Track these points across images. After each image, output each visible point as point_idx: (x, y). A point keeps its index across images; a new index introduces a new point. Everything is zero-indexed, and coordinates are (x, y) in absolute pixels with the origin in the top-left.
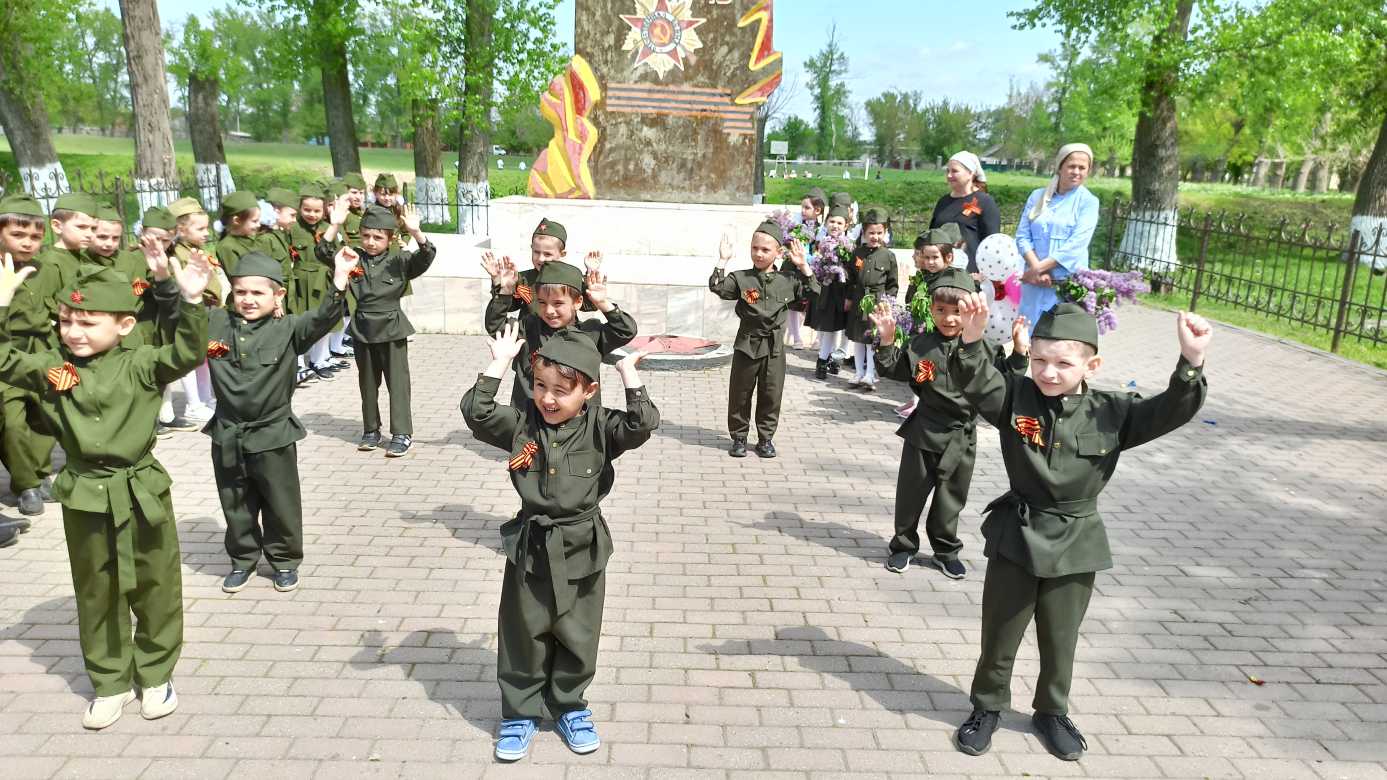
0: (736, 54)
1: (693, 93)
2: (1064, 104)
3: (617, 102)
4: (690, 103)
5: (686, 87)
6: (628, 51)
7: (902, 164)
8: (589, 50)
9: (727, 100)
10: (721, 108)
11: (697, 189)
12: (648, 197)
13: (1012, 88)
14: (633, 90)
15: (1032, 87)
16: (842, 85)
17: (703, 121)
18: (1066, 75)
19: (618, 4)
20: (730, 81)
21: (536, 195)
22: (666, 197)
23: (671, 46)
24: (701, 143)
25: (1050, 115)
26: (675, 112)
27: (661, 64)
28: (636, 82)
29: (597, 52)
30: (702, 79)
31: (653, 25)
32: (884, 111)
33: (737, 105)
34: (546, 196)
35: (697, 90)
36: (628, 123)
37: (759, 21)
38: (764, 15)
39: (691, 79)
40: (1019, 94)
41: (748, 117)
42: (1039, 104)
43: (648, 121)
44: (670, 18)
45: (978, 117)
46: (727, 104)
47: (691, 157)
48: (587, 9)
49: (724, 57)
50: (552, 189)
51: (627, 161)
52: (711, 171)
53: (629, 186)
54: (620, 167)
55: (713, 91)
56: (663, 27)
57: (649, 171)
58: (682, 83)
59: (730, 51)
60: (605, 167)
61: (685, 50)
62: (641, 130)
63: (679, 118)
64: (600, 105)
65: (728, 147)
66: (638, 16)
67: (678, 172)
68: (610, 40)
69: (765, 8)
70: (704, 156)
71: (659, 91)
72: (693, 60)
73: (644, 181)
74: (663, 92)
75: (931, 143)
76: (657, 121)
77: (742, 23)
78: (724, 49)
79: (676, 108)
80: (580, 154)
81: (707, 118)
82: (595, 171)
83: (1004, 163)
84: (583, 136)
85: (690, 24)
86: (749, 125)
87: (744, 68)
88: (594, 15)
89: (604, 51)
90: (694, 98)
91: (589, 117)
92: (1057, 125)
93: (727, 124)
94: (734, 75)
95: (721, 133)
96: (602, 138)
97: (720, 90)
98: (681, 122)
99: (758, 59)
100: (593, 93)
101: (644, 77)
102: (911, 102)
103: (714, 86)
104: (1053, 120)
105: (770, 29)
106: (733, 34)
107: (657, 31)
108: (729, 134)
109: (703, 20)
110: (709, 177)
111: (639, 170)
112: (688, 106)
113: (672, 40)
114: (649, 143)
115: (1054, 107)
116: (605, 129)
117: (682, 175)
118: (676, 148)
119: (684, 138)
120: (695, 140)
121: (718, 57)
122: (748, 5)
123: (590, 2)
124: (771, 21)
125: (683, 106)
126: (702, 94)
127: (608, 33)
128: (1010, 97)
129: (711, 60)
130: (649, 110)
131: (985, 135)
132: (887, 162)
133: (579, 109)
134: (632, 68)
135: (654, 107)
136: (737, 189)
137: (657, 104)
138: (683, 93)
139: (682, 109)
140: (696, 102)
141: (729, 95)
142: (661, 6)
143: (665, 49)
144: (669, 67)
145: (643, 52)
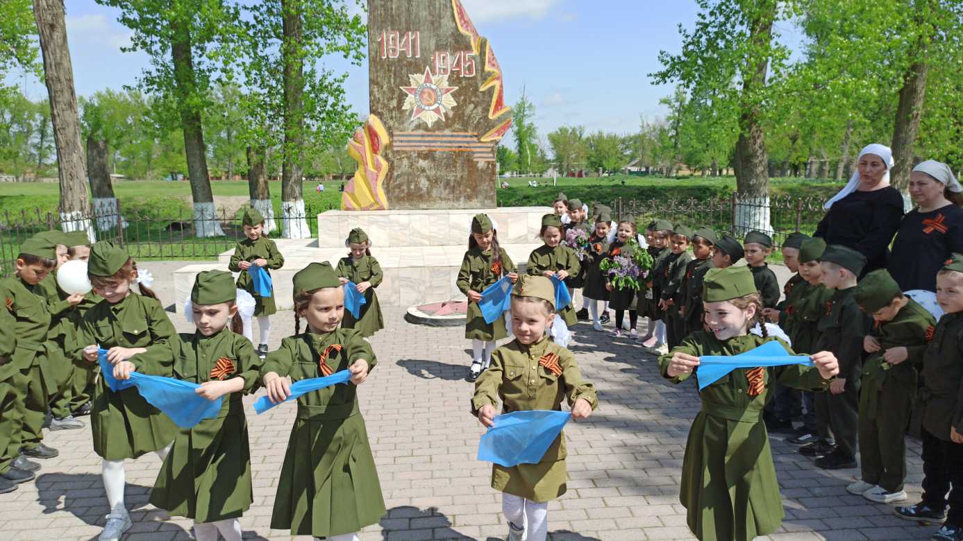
0: (480, 109)
1: (452, 136)
2: (679, 130)
3: (400, 144)
4: (450, 142)
5: (447, 132)
6: (407, 110)
7: (576, 174)
8: (380, 110)
9: (475, 139)
10: (472, 145)
11: (458, 199)
12: (425, 206)
13: (643, 122)
14: (410, 136)
15: (657, 120)
16: (532, 124)
17: (459, 154)
18: (679, 111)
19: (398, 80)
20: (476, 127)
21: (348, 209)
22: (437, 206)
23: (436, 106)
24: (459, 169)
25: (671, 137)
26: (440, 149)
27: (430, 118)
28: (413, 130)
29: (385, 111)
30: (458, 126)
31: (422, 92)
32: (562, 140)
33: (482, 142)
34: (354, 210)
35: (455, 134)
36: (408, 158)
37: (493, 87)
38: (497, 83)
39: (451, 126)
40: (648, 125)
41: (490, 150)
42: (663, 131)
43: (422, 156)
44: (434, 87)
45: (623, 141)
46: (474, 142)
47: (452, 179)
48: (377, 84)
49: (472, 111)
50: (359, 204)
51: (409, 183)
52: (467, 187)
53: (412, 200)
54: (405, 187)
55: (466, 134)
56: (429, 94)
57: (425, 189)
58: (444, 130)
59: (475, 107)
60: (394, 188)
61: (445, 108)
62: (418, 162)
63: (443, 153)
64: (389, 146)
65: (477, 170)
66: (412, 87)
67: (445, 189)
68: (394, 103)
69: (497, 79)
70: (462, 177)
71: (428, 136)
72: (451, 114)
73: (421, 196)
74: (432, 136)
75: (593, 159)
76: (429, 155)
77: (482, 89)
78: (472, 106)
79: (441, 146)
80: (376, 180)
81: (463, 152)
82: (388, 191)
83: (644, 170)
84: (378, 167)
85: (448, 91)
86: (491, 155)
87: (486, 118)
88: (382, 88)
89: (390, 111)
90: (453, 139)
91: (382, 155)
92: (676, 144)
93: (476, 155)
94: (479, 123)
95: (472, 161)
96: (391, 169)
97: (470, 133)
98: (445, 155)
99: (494, 112)
100: (384, 138)
101: (418, 127)
102: (578, 133)
103: (467, 131)
104: (673, 140)
105: (501, 92)
106: (476, 96)
107: (425, 96)
108: (477, 162)
109: (457, 88)
110: (465, 191)
111: (418, 189)
112: (449, 145)
113: (435, 102)
114: (423, 171)
115: (673, 133)
116: (393, 162)
117: (447, 191)
118: (442, 173)
119: (448, 166)
120: (455, 167)
121: (468, 111)
122: (485, 77)
123: (379, 79)
124: (501, 86)
125: (445, 144)
126: (458, 136)
127: (392, 99)
128: (643, 127)
129: (463, 114)
130: (423, 148)
131: (628, 152)
132: (565, 174)
133: (375, 150)
134: (409, 122)
135: (426, 146)
136: (486, 198)
137: (428, 144)
138: (445, 136)
139: (445, 147)
140: (454, 142)
141: (476, 136)
142: (428, 80)
143: (431, 108)
144: (435, 119)
145: (417, 110)
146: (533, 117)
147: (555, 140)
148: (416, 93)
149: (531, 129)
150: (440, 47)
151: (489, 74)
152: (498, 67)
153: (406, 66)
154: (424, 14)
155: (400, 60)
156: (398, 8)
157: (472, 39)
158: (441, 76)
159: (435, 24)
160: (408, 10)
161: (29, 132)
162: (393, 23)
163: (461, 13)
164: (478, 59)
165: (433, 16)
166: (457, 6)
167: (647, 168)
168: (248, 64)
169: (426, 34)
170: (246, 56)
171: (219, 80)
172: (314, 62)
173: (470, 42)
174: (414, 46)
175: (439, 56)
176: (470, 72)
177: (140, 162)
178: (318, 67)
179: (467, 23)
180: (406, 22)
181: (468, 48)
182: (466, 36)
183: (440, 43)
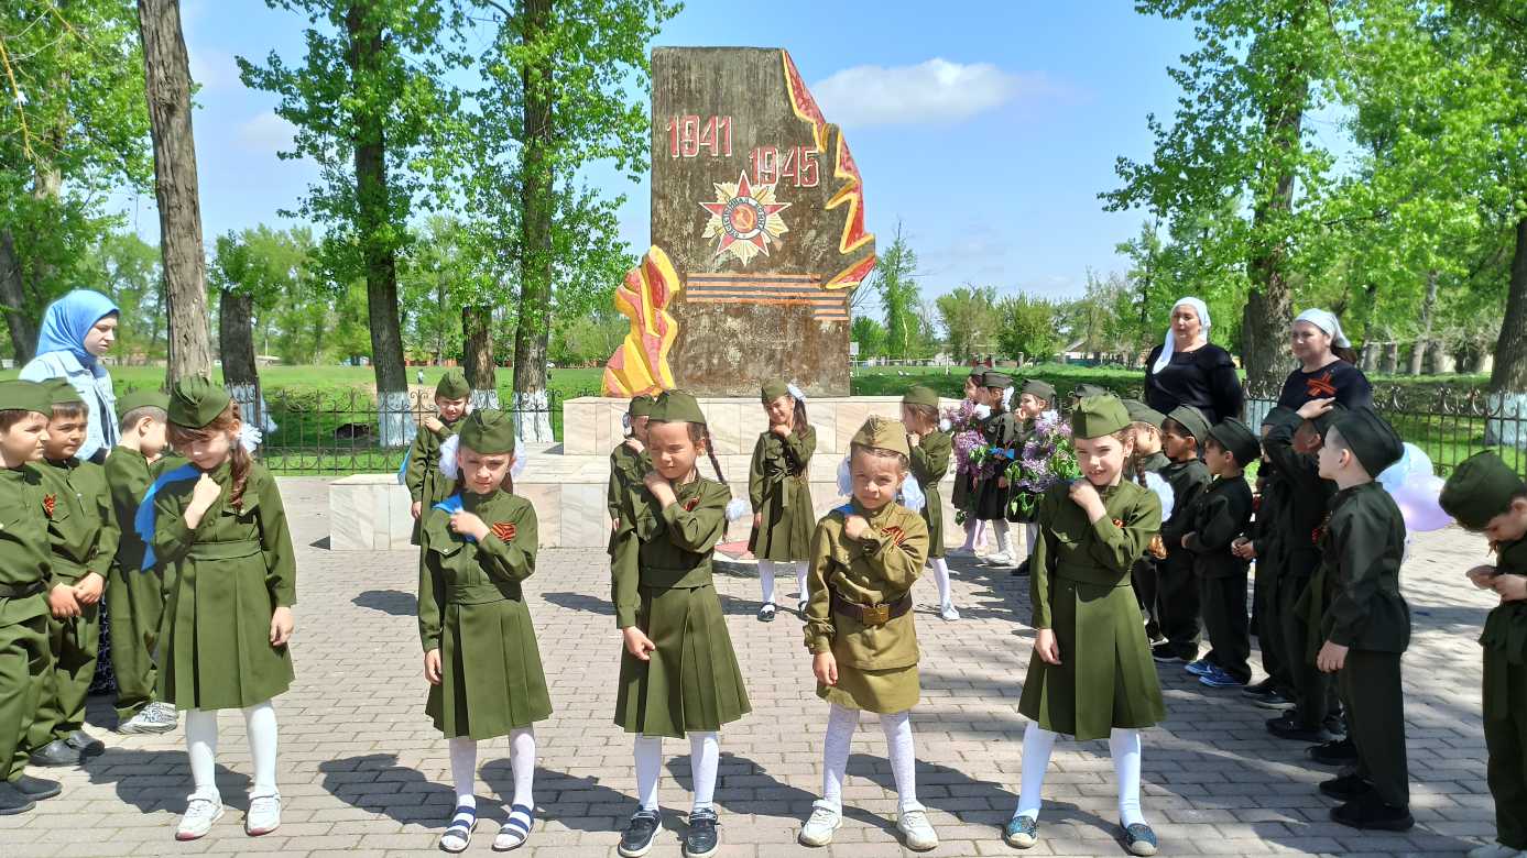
0: (825, 238)
1: (780, 280)
2: (1149, 294)
3: (698, 292)
4: (777, 290)
5: (772, 274)
6: (710, 238)
8: (666, 239)
9: (817, 285)
10: (812, 295)
12: (735, 393)
13: (1090, 280)
14: (714, 279)
15: (1112, 278)
16: (911, 283)
17: (792, 308)
18: (1149, 264)
19: (696, 191)
20: (819, 267)
21: (611, 395)
23: (756, 231)
24: (790, 332)
25: (1136, 305)
26: (761, 301)
27: (745, 250)
28: (718, 271)
29: (675, 241)
30: (789, 265)
31: (735, 211)
32: (958, 310)
33: (828, 291)
34: (622, 395)
35: (785, 276)
36: (710, 314)
37: (848, 203)
38: (853, 197)
39: (778, 265)
40: (1099, 286)
41: (841, 302)
42: (1122, 295)
43: (732, 311)
44: (753, 203)
45: (1058, 312)
46: (818, 291)
47: (780, 348)
48: (664, 197)
49: (812, 241)
50: (629, 387)
51: (710, 354)
52: (802, 361)
53: (715, 379)
54: (703, 361)
55: (802, 277)
56: (745, 213)
57: (735, 364)
58: (767, 270)
59: (818, 235)
60: (685, 362)
61: (770, 235)
62: (725, 322)
63: (766, 306)
64: (680, 296)
65: (820, 334)
66: (719, 202)
67: (767, 365)
68: (690, 227)
69: (854, 190)
70: (794, 346)
71: (743, 280)
72: (779, 245)
73: (728, 375)
74: (748, 280)
75: (1010, 338)
76: (742, 311)
77: (829, 206)
78: (813, 233)
79: (761, 297)
80: (659, 349)
81: (796, 306)
82: (676, 368)
83: (1091, 356)
84: (661, 329)
85: (774, 208)
86: (843, 311)
87: (835, 251)
88: (671, 205)
90: (783, 285)
91: (668, 311)
92: (1144, 315)
93: (818, 311)
94: (823, 259)
95: (812, 321)
96: (683, 331)
97: (808, 277)
98: (768, 311)
99: (848, 243)
100: (672, 283)
101: (726, 266)
102: (985, 297)
103: (803, 273)
104: (1139, 310)
105: (860, 209)
106: (821, 217)
107: (740, 217)
108: (821, 322)
109: (789, 204)
110: (800, 368)
111: (724, 363)
112: (776, 294)
113: (755, 225)
114: (733, 334)
115: (1139, 298)
116: (685, 321)
118: (764, 339)
119: (772, 328)
120: (784, 329)
121: (806, 242)
122: (836, 186)
123: (667, 190)
124: (861, 202)
125: (768, 293)
126: (790, 280)
127: (687, 221)
128: (1090, 288)
129: (799, 246)
130: (734, 300)
131: (1065, 330)
132: (964, 361)
133: (657, 302)
134: (713, 256)
135: (739, 296)
136: (832, 380)
137: (741, 293)
138: (770, 280)
139: (769, 297)
140: (783, 290)
141: (818, 280)
142: (744, 191)
143: (749, 235)
144: (753, 253)
145: (725, 239)
146: (912, 272)
147: (948, 309)
148: (725, 213)
149: (910, 290)
150: (763, 141)
151: (842, 182)
152: (856, 172)
153: (710, 170)
154: (740, 88)
155: (700, 161)
156: (700, 80)
157: (815, 127)
158: (764, 186)
159: (757, 105)
160: (716, 83)
161: (141, 291)
162: (690, 105)
163: (798, 88)
164: (824, 160)
165: (754, 92)
166: (792, 76)
167: (1097, 355)
168: (470, 177)
169: (743, 119)
170: (467, 165)
171: (425, 203)
172: (571, 174)
173: (811, 133)
174: (722, 139)
175: (763, 153)
176: (811, 180)
177: (305, 336)
178: (577, 182)
179: (807, 103)
180: (712, 103)
181: (808, 141)
182: (805, 123)
183: (763, 135)
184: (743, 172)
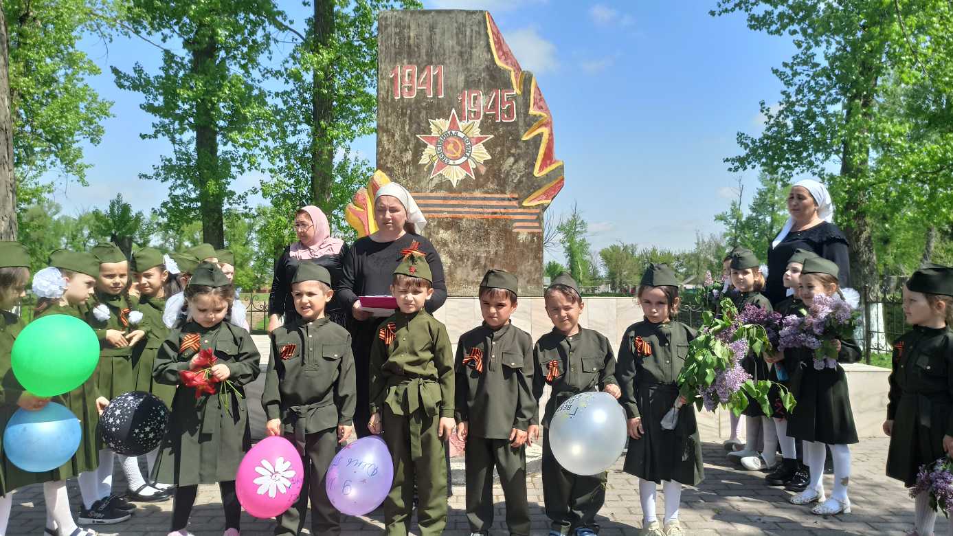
0: (522, 164)
1: (484, 199)
4: (481, 207)
5: (478, 194)
6: (425, 165)
8: (389, 165)
9: (515, 203)
10: (510, 211)
14: (430, 198)
17: (495, 222)
19: (414, 126)
20: (517, 187)
22: (461, 292)
23: (464, 159)
24: (493, 242)
26: (468, 216)
27: (455, 175)
28: (432, 191)
29: (396, 167)
30: (492, 186)
31: (446, 143)
33: (524, 207)
35: (488, 196)
37: (540, 135)
38: (545, 131)
39: (482, 186)
41: (534, 217)
43: (443, 224)
44: (461, 135)
46: (516, 207)
47: (484, 255)
48: (387, 131)
49: (511, 167)
55: (503, 196)
56: (455, 143)
58: (474, 190)
59: (516, 161)
61: (475, 162)
62: (438, 233)
63: (472, 220)
65: (518, 244)
66: (433, 135)
68: (409, 156)
69: (545, 125)
70: (496, 253)
71: (453, 198)
72: (483, 170)
74: (457, 198)
77: (525, 138)
78: (511, 160)
79: (468, 212)
81: (498, 220)
85: (479, 140)
86: (537, 224)
87: (530, 175)
88: (393, 136)
89: (403, 165)
90: (487, 203)
93: (516, 224)
94: (520, 182)
95: (511, 232)
97: (508, 196)
98: (474, 225)
101: (439, 187)
103: (503, 192)
105: (550, 141)
106: (518, 147)
107: (450, 147)
108: (518, 233)
109: (492, 136)
112: (480, 210)
113: (463, 154)
114: (445, 244)
118: (471, 248)
119: (477, 238)
120: (487, 240)
121: (506, 167)
122: (530, 122)
123: (390, 125)
124: (551, 134)
125: (475, 210)
126: (491, 199)
127: (406, 150)
129: (499, 170)
130: (446, 215)
134: (428, 179)
135: (448, 212)
136: (529, 282)
137: (451, 209)
138: (475, 199)
139: (475, 213)
140: (487, 207)
141: (516, 199)
142: (454, 126)
143: (458, 162)
144: (461, 177)
145: (438, 165)
148: (437, 143)
150: (471, 84)
151: (535, 118)
152: (547, 110)
153: (425, 108)
154: (450, 43)
155: (417, 101)
156: (417, 36)
157: (513, 74)
158: (471, 121)
159: (464, 56)
160: (430, 39)
162: (410, 55)
163: (499, 43)
164: (520, 100)
165: (462, 46)
166: (493, 33)
169: (453, 67)
173: (510, 78)
174: (436, 83)
175: (469, 96)
176: (510, 117)
179: (506, 55)
180: (427, 55)
181: (507, 85)
182: (505, 70)
183: (471, 79)
184: (453, 111)
